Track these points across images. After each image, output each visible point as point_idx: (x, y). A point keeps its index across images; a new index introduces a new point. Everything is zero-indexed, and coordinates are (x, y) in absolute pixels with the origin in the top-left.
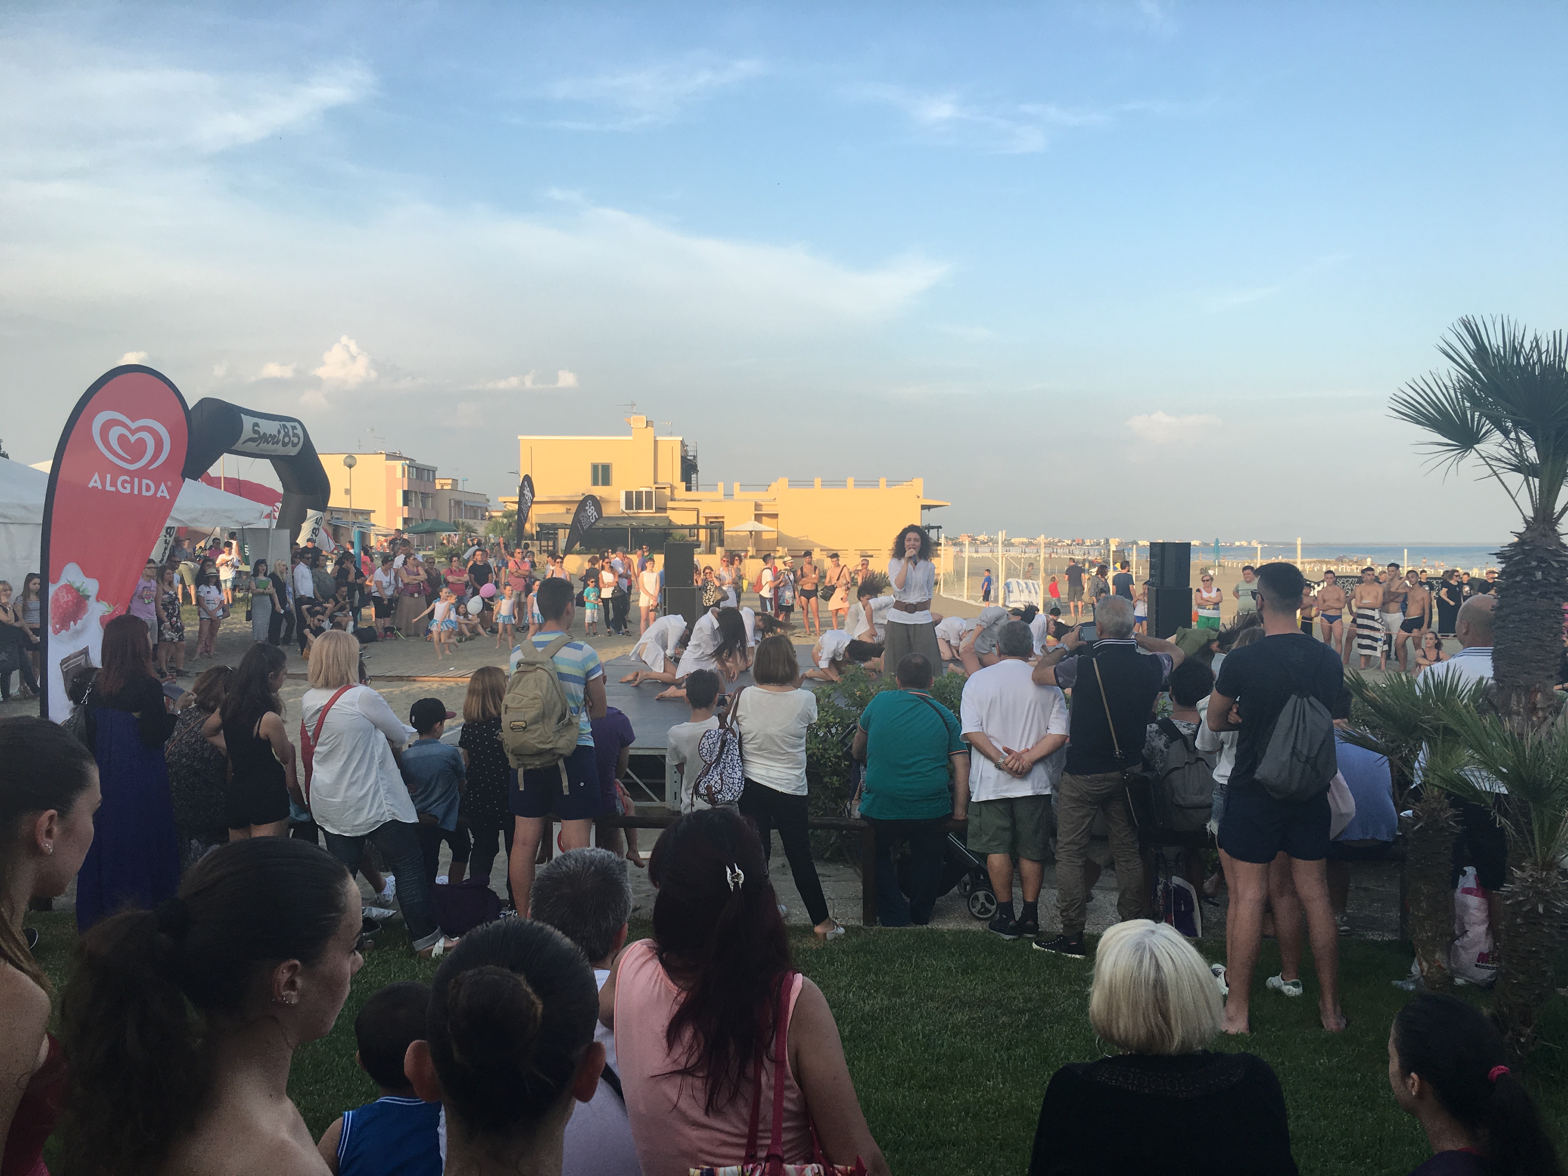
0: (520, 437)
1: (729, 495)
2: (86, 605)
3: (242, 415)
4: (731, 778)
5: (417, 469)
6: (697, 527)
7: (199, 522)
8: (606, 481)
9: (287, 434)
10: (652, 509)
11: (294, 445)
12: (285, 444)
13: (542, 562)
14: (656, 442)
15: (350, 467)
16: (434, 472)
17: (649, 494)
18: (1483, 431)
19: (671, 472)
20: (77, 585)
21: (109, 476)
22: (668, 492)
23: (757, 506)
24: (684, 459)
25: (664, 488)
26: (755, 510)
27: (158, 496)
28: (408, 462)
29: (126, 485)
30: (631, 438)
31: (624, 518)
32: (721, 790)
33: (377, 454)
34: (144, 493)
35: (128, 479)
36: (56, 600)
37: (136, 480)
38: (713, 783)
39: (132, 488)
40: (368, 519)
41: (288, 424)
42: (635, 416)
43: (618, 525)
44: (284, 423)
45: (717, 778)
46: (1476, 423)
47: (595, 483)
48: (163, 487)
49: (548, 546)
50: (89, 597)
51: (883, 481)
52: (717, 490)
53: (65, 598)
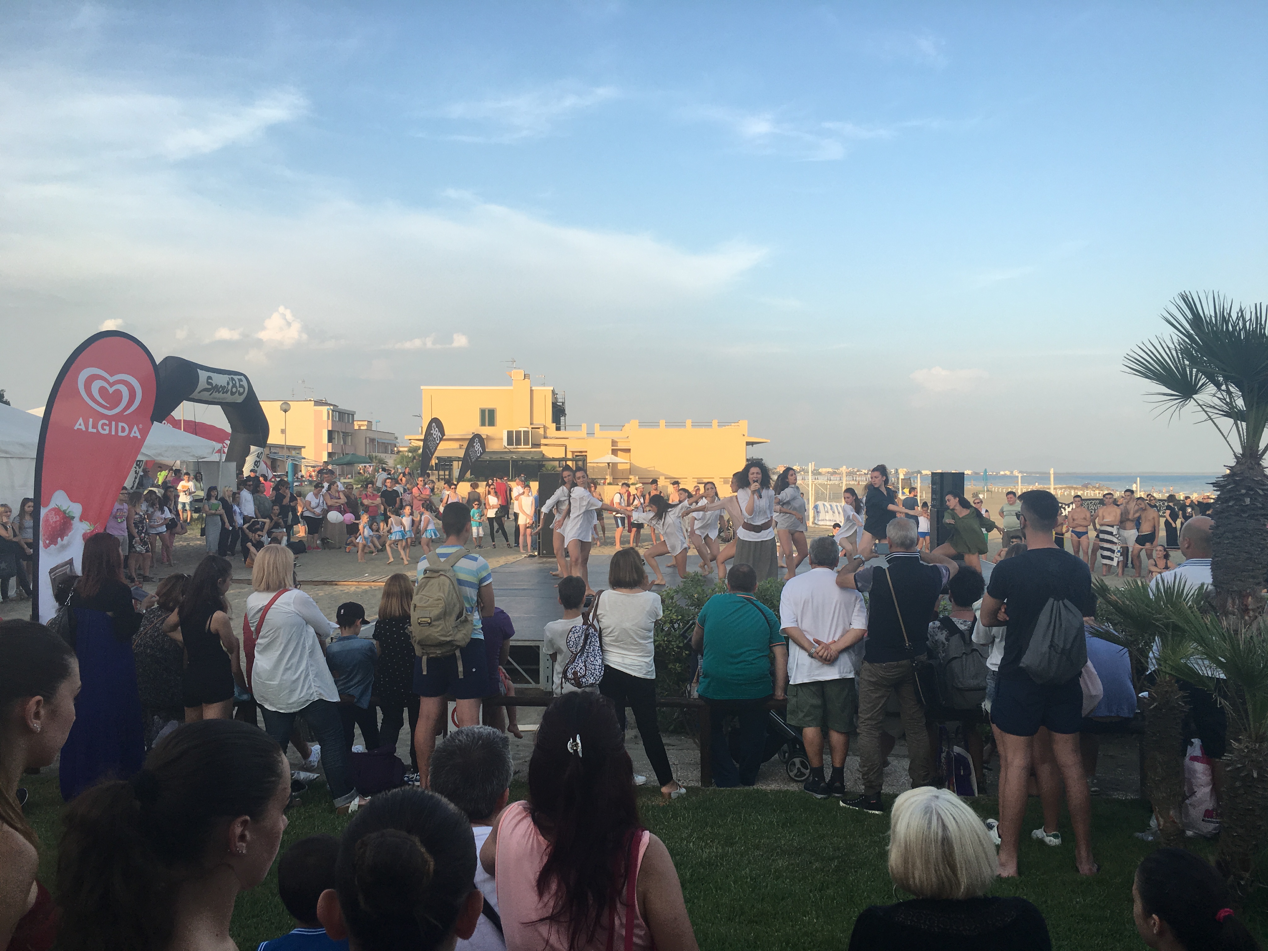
0: (422, 387)
1: (591, 434)
2: (71, 525)
3: (198, 370)
4: (593, 665)
5: (339, 412)
6: (565, 459)
7: (162, 456)
8: (492, 423)
9: (234, 386)
10: (529, 445)
11: (240, 394)
12: (233, 394)
13: (440, 488)
14: (532, 391)
15: (285, 411)
16: (353, 415)
17: (526, 433)
18: (1200, 384)
19: (545, 415)
20: (64, 508)
21: (91, 420)
22: (541, 431)
23: (614, 443)
24: (554, 405)
25: (539, 428)
26: (612, 446)
27: (131, 436)
28: (332, 407)
29: (105, 427)
30: (511, 388)
31: (506, 452)
32: (585, 675)
33: (307, 401)
34: (120, 434)
35: (107, 422)
36: (47, 521)
37: (113, 423)
38: (578, 669)
39: (110, 430)
40: (300, 453)
41: (236, 377)
42: (515, 371)
43: (501, 458)
44: (232, 376)
45: (581, 665)
46: (1194, 377)
47: (483, 424)
48: (135, 428)
49: (445, 475)
50: (74, 517)
51: (715, 423)
52: (581, 430)
53: (54, 519)
